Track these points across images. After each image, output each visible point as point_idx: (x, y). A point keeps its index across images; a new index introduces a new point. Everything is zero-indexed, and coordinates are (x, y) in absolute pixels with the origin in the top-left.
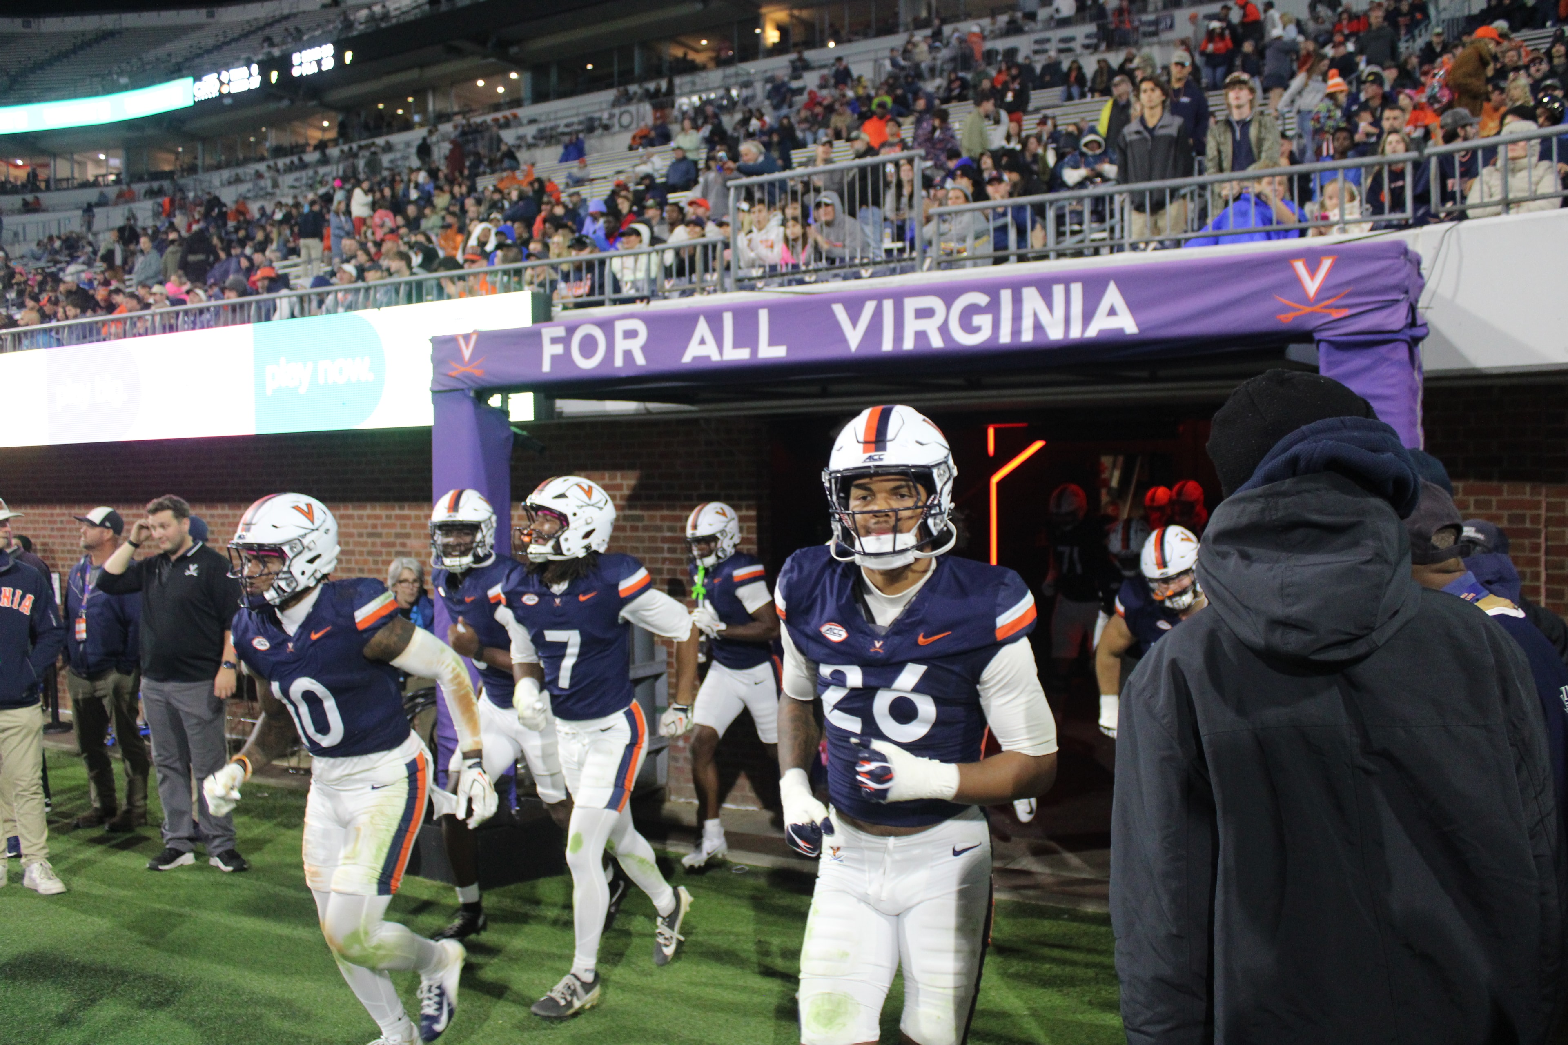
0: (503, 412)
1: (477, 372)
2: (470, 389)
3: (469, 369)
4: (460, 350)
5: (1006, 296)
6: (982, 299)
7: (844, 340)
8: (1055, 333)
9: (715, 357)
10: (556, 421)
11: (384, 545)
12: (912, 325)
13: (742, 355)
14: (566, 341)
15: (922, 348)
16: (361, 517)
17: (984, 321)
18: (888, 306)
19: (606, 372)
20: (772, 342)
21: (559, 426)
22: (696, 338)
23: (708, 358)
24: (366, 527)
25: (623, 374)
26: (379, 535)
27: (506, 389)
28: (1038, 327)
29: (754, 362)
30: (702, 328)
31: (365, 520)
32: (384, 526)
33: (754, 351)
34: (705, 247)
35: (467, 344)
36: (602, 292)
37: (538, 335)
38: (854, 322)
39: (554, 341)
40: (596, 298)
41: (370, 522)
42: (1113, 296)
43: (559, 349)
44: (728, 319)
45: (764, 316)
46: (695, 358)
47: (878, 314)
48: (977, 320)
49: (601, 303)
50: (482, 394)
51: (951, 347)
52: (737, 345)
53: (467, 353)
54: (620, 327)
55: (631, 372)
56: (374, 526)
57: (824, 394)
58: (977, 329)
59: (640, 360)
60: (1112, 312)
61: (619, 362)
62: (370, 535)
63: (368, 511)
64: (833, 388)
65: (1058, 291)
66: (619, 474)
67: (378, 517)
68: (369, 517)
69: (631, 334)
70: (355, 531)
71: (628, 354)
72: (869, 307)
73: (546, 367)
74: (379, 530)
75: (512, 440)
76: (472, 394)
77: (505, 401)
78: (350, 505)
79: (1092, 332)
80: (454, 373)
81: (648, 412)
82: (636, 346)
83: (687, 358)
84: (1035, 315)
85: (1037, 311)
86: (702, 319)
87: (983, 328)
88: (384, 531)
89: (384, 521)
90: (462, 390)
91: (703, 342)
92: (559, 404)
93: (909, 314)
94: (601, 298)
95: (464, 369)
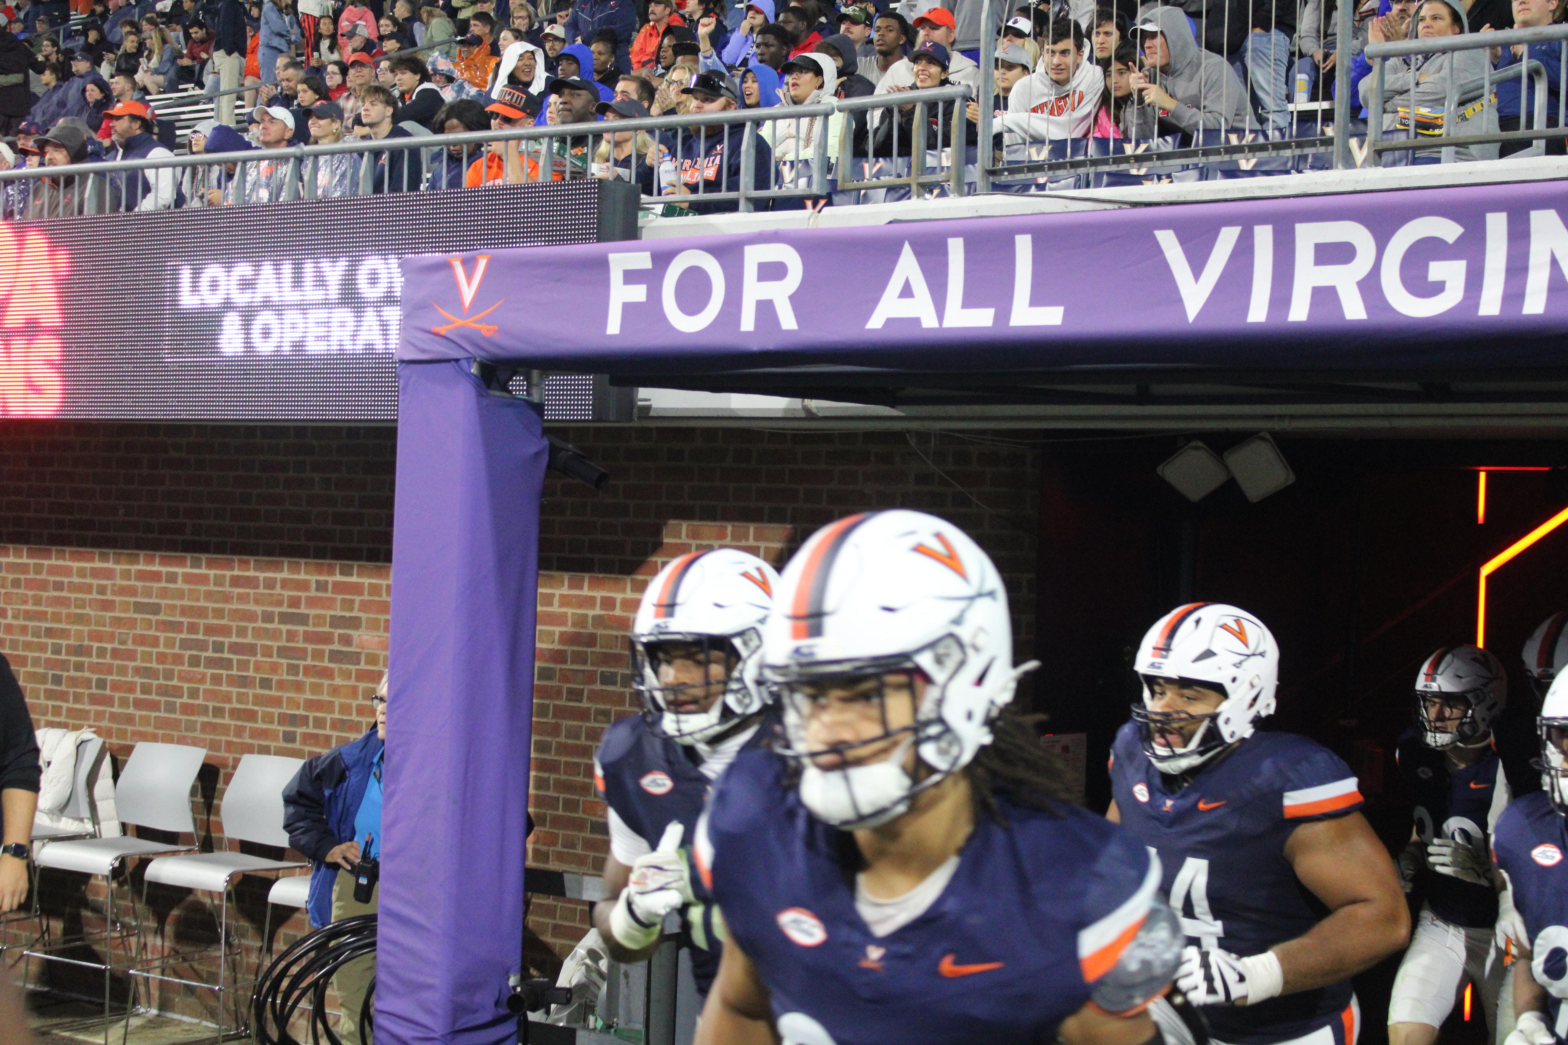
0: (536, 405)
1: (486, 330)
2: (470, 359)
3: (471, 323)
4: (456, 286)
5: (1497, 225)
6: (1448, 230)
7: (1175, 299)
9: (929, 321)
10: (636, 424)
11: (310, 637)
12: (1308, 276)
13: (981, 319)
14: (652, 278)
15: (1326, 320)
16: (270, 584)
17: (1450, 272)
18: (1263, 235)
19: (724, 340)
20: (1036, 300)
21: (644, 433)
22: (895, 284)
23: (917, 321)
24: (280, 603)
25: (755, 346)
26: (302, 619)
28: (1558, 287)
29: (1001, 333)
30: (908, 266)
31: (278, 590)
32: (312, 602)
33: (1004, 313)
34: (931, 106)
35: (469, 278)
36: (734, 186)
37: (602, 265)
38: (1197, 268)
39: (631, 277)
40: (724, 195)
41: (287, 593)
43: (638, 293)
44: (956, 248)
45: (1024, 245)
46: (889, 321)
47: (1243, 253)
48: (1437, 270)
49: (731, 206)
50: (496, 371)
51: (1383, 319)
52: (969, 302)
53: (468, 293)
54: (754, 256)
55: (770, 343)
56: (295, 602)
57: (1143, 397)
58: (1438, 288)
59: (788, 321)
61: (748, 323)
62: (285, 618)
63: (285, 574)
64: (1158, 389)
66: (752, 528)
67: (303, 586)
68: (285, 583)
69: (772, 271)
70: (259, 609)
71: (765, 308)
72: (1228, 237)
73: (614, 327)
74: (303, 610)
75: (545, 459)
76: (474, 370)
77: (537, 386)
78: (252, 559)
80: (442, 330)
81: (810, 416)
82: (780, 292)
83: (876, 322)
84: (1554, 263)
85: (1558, 256)
86: (907, 249)
87: (1447, 286)
88: (312, 612)
89: (313, 593)
90: (457, 360)
91: (907, 292)
92: (643, 393)
93: (1304, 253)
94: (732, 195)
95: (461, 322)
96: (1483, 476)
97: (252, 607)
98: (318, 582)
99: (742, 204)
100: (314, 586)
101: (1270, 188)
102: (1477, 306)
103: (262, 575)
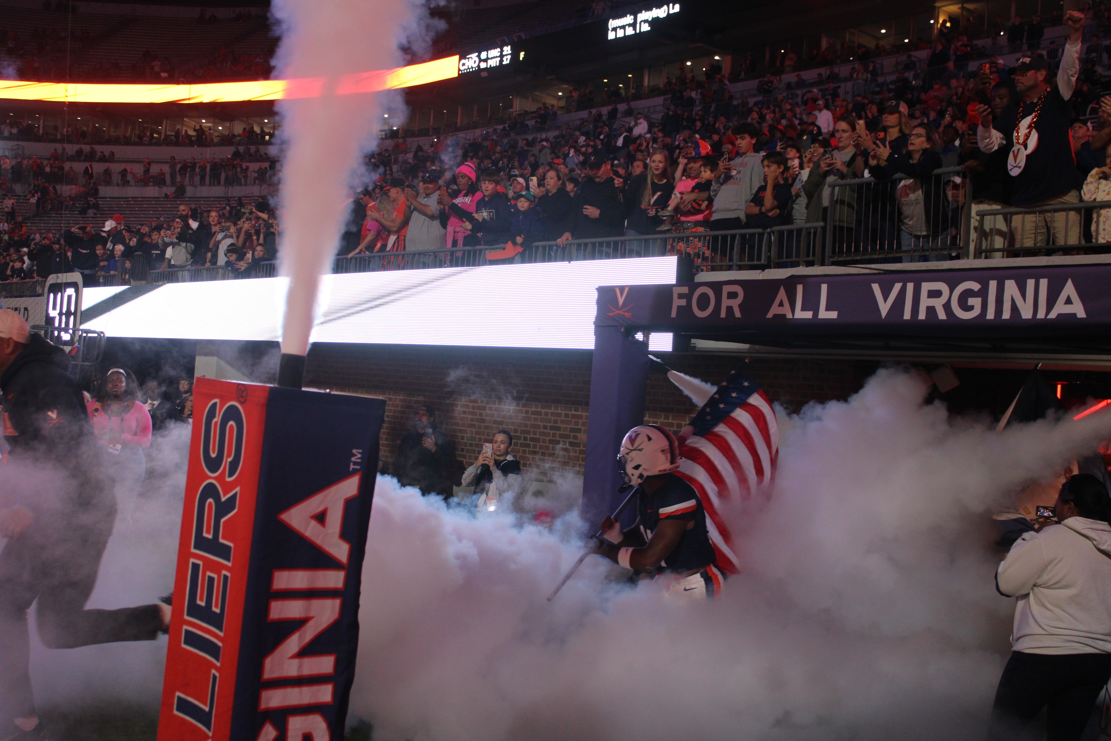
0: (645, 344)
1: (627, 315)
2: (621, 326)
3: (621, 312)
4: (616, 298)
5: (993, 285)
6: (975, 286)
7: (877, 310)
8: (1026, 314)
9: (789, 316)
10: (691, 353)
11: (561, 436)
12: (925, 302)
13: (808, 315)
14: (688, 297)
15: (932, 319)
16: (546, 414)
17: (975, 302)
18: (910, 286)
19: (714, 321)
20: (828, 309)
21: (695, 357)
22: (777, 302)
23: (784, 316)
24: (550, 422)
25: (726, 323)
26: (559, 428)
27: (647, 330)
28: (1014, 308)
29: (815, 321)
30: (782, 294)
31: (549, 417)
32: (563, 422)
33: (816, 313)
35: (622, 294)
37: (670, 291)
38: (885, 299)
39: (681, 296)
41: (553, 418)
42: (1069, 289)
43: (683, 302)
44: (800, 287)
45: (824, 287)
46: (775, 316)
47: (903, 292)
48: (971, 301)
50: (631, 330)
51: (951, 319)
52: (803, 309)
53: (621, 301)
54: (726, 289)
55: (731, 322)
56: (556, 422)
58: (971, 308)
59: (738, 314)
60: (1069, 301)
61: (723, 315)
62: (552, 428)
65: (1031, 283)
67: (560, 415)
68: (552, 414)
69: (733, 295)
70: (542, 424)
71: (730, 309)
72: (898, 286)
73: (674, 315)
74: (559, 425)
76: (622, 329)
77: (647, 337)
78: (540, 404)
79: (1053, 315)
80: (611, 315)
82: (735, 303)
83: (770, 315)
84: (1013, 300)
85: (1014, 297)
86: (782, 288)
87: (975, 307)
88: (562, 426)
89: (563, 418)
90: (616, 326)
91: (781, 304)
92: (693, 341)
93: (924, 294)
94: (731, 263)
95: (618, 312)
96: (1059, 387)
97: (539, 423)
98: (565, 414)
99: (734, 267)
100: (563, 415)
101: (937, 266)
102: (986, 315)
103: (543, 411)
